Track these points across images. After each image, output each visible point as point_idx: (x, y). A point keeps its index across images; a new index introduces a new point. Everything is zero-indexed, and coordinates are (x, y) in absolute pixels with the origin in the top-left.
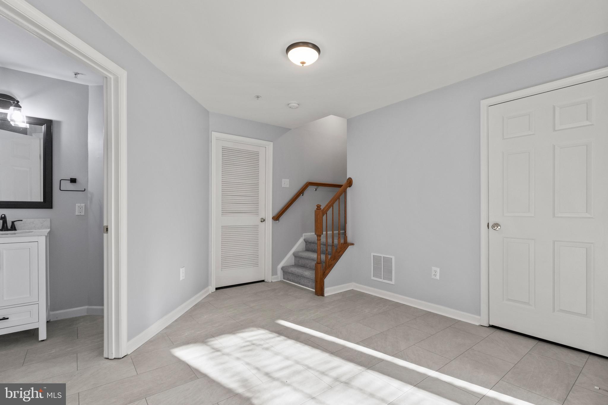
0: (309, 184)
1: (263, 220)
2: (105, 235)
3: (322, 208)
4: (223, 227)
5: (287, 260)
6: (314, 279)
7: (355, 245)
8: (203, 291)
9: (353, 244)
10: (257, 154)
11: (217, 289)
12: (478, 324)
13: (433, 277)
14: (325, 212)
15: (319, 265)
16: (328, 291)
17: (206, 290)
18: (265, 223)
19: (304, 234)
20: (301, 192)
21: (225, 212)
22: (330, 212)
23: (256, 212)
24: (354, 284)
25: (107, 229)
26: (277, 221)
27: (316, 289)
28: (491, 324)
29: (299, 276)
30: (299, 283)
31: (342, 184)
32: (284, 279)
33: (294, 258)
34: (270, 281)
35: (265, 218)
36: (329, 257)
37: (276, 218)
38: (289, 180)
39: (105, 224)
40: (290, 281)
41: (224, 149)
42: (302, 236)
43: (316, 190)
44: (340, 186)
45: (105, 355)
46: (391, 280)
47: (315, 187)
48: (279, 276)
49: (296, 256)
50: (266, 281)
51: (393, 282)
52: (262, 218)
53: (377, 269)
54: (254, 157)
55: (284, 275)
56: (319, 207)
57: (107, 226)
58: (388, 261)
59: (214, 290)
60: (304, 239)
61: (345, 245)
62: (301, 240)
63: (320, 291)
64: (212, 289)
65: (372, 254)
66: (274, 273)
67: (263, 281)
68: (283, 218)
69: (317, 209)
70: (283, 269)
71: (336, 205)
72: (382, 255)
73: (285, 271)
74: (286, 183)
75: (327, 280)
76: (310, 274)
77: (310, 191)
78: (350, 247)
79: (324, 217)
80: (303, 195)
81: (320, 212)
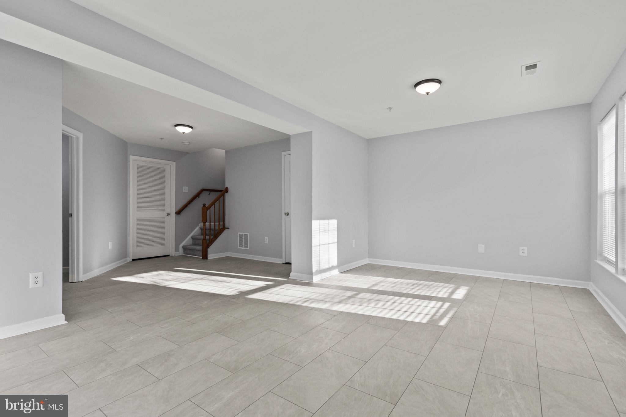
0: (203, 190)
1: (168, 214)
2: (70, 218)
3: (207, 206)
4: (138, 219)
5: (187, 241)
6: (202, 250)
7: (230, 229)
8: (123, 260)
9: (228, 228)
10: (164, 170)
11: (133, 260)
12: (281, 263)
13: (265, 242)
14: (209, 208)
15: (204, 240)
16: (211, 256)
17: (125, 259)
18: (170, 216)
19: (199, 224)
20: (198, 195)
21: (139, 209)
22: (212, 208)
23: (163, 209)
24: (229, 253)
25: (71, 215)
26: (179, 215)
27: (202, 257)
28: (287, 262)
29: (193, 250)
30: (194, 255)
31: (222, 190)
32: (184, 254)
33: (192, 240)
34: (174, 255)
35: (170, 213)
36: (212, 237)
37: (178, 213)
38: (187, 187)
39: (70, 212)
40: (188, 254)
41: (138, 166)
42: (198, 225)
43: (209, 194)
44: (222, 191)
45: (70, 281)
46: (247, 247)
47: (209, 192)
48: (181, 251)
49: (193, 238)
50: (171, 255)
51: (248, 249)
52: (168, 213)
53: (241, 241)
54: (162, 172)
55: (184, 252)
56: (204, 205)
57: (72, 214)
58: (246, 236)
59: (132, 260)
60: (200, 227)
61: (224, 228)
62: (198, 228)
63: (205, 257)
64: (130, 259)
65: (239, 233)
66: (177, 249)
67: (169, 256)
68: (183, 213)
69: (203, 206)
70: (183, 247)
71: (217, 204)
72: (243, 234)
73: (184, 248)
74: (185, 189)
75: (209, 250)
76: (200, 248)
77: (205, 195)
78: (226, 230)
79: (208, 212)
80: (199, 198)
81: (205, 209)
